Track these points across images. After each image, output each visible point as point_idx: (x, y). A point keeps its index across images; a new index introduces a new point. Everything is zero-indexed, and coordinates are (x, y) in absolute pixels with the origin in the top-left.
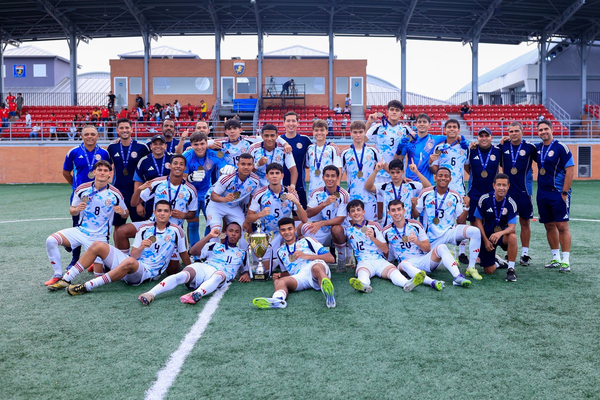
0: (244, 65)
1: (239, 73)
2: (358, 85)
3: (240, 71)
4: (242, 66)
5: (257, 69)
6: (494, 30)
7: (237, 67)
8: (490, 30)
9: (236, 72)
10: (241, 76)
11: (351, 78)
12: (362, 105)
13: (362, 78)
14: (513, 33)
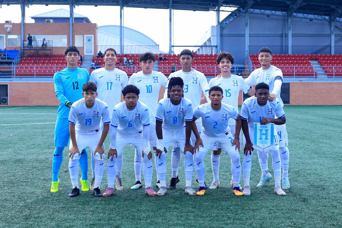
0: (12, 27)
1: (8, 32)
2: (90, 40)
3: (9, 31)
4: (10, 27)
5: (21, 30)
6: (184, 3)
7: (7, 28)
8: (181, 3)
9: (6, 31)
10: (10, 34)
11: (85, 36)
12: (93, 54)
13: (93, 36)
14: (197, 4)
